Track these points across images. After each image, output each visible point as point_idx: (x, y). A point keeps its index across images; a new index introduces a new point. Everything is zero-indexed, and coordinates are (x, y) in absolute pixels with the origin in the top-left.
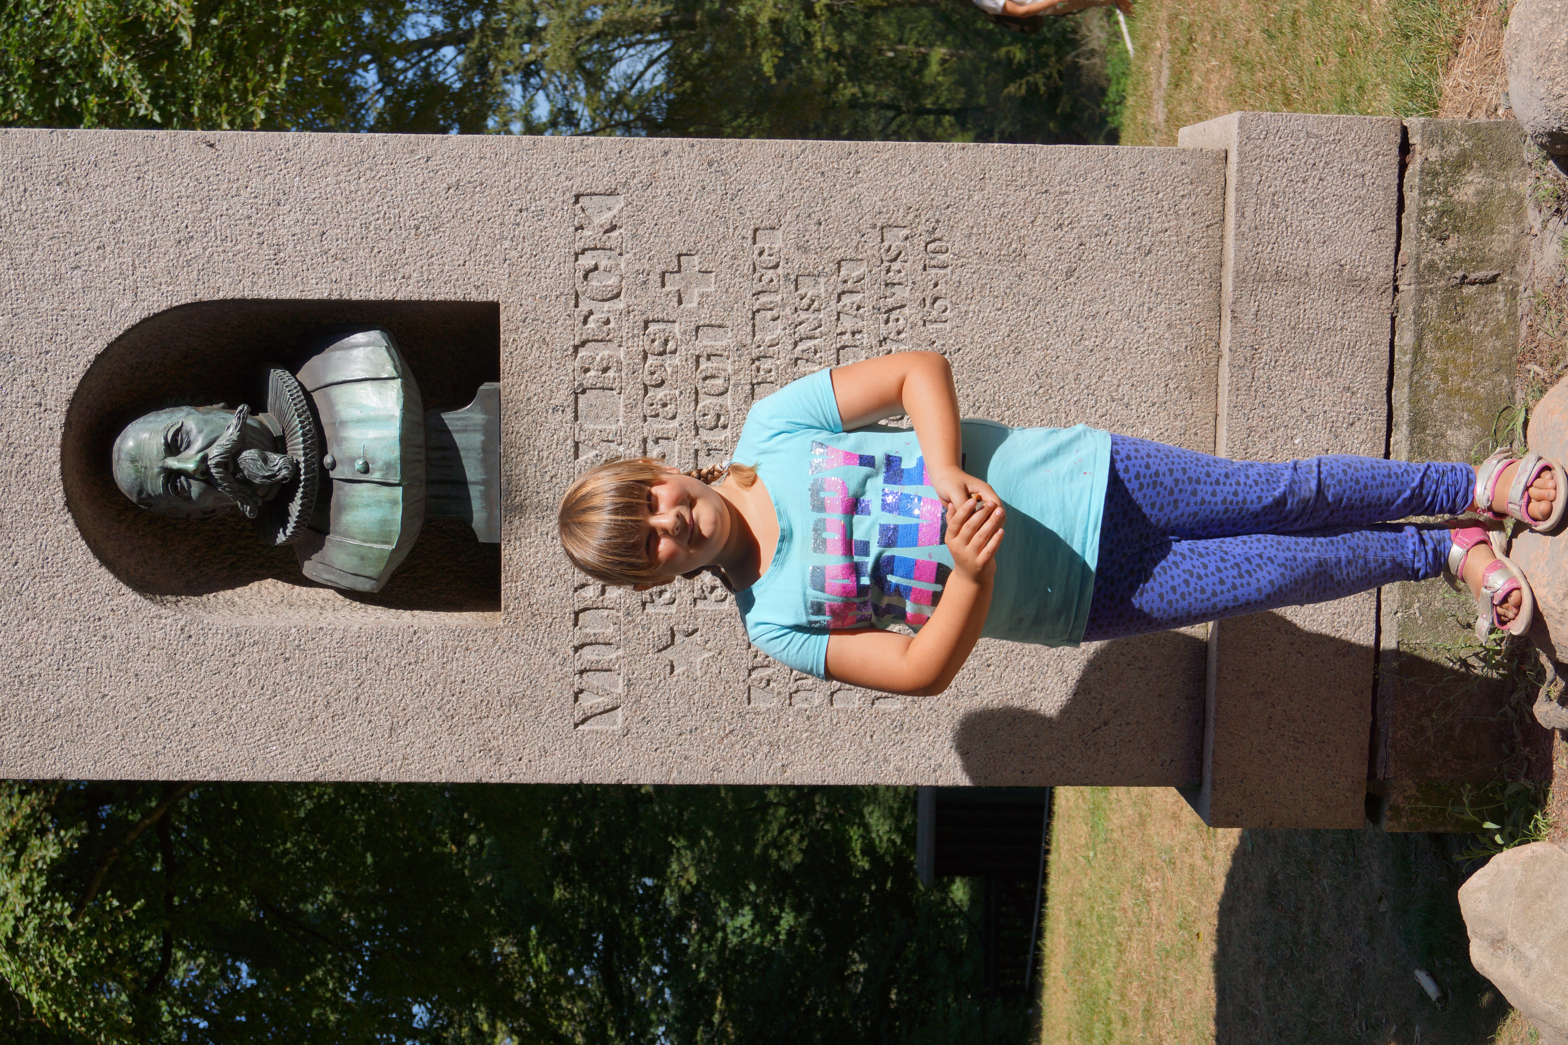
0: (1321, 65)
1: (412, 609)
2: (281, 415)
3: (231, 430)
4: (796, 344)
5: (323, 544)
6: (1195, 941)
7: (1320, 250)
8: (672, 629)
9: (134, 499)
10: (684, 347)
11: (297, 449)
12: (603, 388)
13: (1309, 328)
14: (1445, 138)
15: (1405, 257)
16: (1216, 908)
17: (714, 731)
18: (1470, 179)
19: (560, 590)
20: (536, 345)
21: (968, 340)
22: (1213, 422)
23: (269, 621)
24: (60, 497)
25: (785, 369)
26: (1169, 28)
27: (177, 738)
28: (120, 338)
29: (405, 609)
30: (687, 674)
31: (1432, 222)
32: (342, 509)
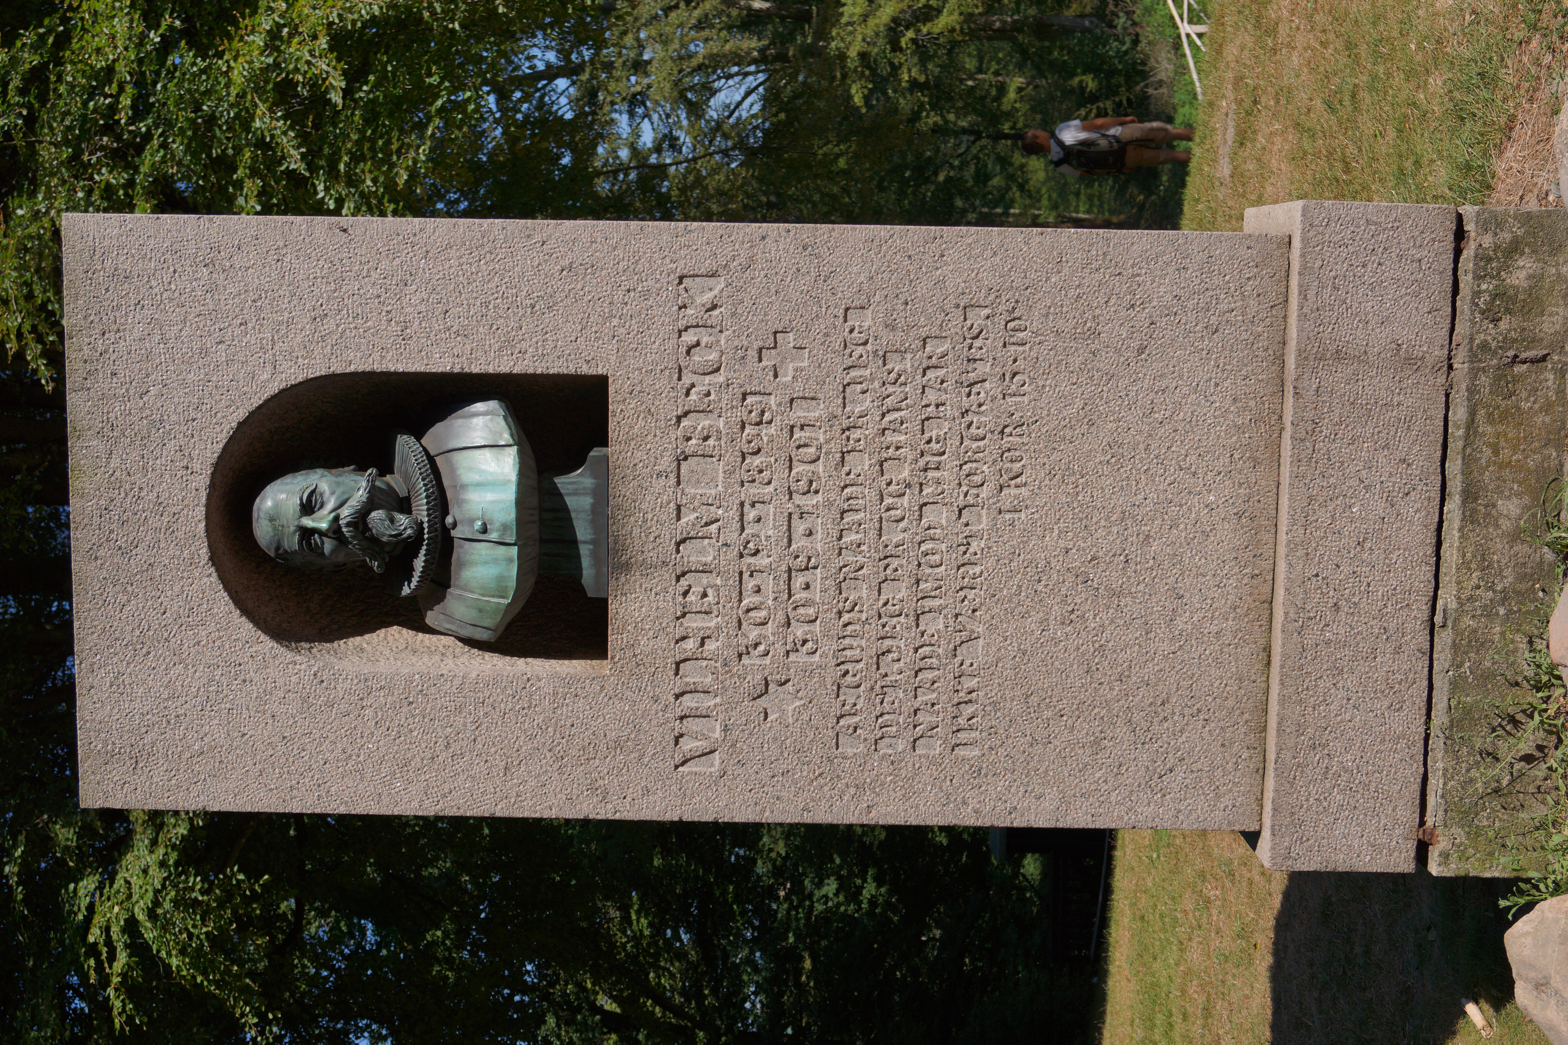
0: (1379, 138)
1: (525, 657)
2: (407, 478)
3: (361, 492)
4: (883, 415)
5: (445, 597)
6: (1252, 951)
7: (1378, 330)
8: (766, 679)
9: (272, 554)
10: (779, 418)
11: (421, 510)
12: (703, 456)
13: (1367, 404)
14: (1498, 225)
15: (1459, 337)
16: (1272, 923)
17: (805, 774)
18: (1522, 264)
19: (663, 642)
20: (642, 415)
21: (1045, 412)
22: (1275, 490)
23: (394, 668)
24: (204, 552)
25: (873, 438)
26: (1235, 89)
27: (310, 774)
28: (260, 407)
29: (520, 657)
30: (780, 720)
31: (1485, 304)
32: (462, 565)
